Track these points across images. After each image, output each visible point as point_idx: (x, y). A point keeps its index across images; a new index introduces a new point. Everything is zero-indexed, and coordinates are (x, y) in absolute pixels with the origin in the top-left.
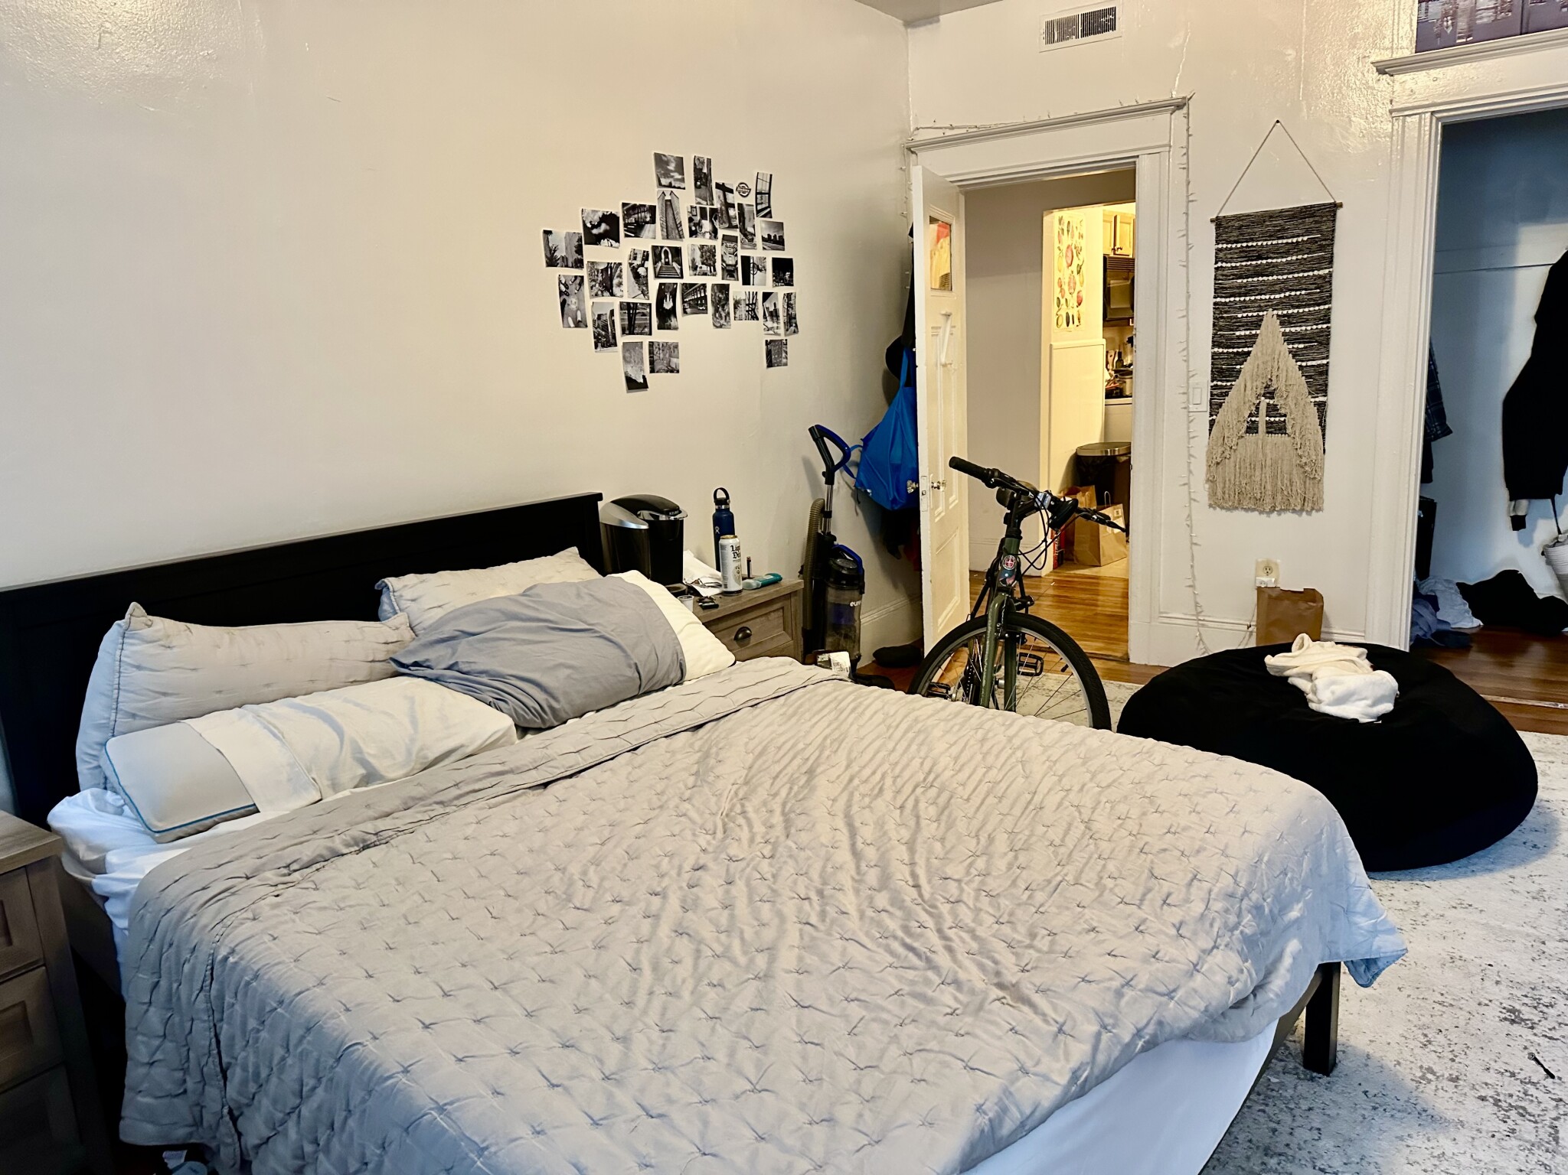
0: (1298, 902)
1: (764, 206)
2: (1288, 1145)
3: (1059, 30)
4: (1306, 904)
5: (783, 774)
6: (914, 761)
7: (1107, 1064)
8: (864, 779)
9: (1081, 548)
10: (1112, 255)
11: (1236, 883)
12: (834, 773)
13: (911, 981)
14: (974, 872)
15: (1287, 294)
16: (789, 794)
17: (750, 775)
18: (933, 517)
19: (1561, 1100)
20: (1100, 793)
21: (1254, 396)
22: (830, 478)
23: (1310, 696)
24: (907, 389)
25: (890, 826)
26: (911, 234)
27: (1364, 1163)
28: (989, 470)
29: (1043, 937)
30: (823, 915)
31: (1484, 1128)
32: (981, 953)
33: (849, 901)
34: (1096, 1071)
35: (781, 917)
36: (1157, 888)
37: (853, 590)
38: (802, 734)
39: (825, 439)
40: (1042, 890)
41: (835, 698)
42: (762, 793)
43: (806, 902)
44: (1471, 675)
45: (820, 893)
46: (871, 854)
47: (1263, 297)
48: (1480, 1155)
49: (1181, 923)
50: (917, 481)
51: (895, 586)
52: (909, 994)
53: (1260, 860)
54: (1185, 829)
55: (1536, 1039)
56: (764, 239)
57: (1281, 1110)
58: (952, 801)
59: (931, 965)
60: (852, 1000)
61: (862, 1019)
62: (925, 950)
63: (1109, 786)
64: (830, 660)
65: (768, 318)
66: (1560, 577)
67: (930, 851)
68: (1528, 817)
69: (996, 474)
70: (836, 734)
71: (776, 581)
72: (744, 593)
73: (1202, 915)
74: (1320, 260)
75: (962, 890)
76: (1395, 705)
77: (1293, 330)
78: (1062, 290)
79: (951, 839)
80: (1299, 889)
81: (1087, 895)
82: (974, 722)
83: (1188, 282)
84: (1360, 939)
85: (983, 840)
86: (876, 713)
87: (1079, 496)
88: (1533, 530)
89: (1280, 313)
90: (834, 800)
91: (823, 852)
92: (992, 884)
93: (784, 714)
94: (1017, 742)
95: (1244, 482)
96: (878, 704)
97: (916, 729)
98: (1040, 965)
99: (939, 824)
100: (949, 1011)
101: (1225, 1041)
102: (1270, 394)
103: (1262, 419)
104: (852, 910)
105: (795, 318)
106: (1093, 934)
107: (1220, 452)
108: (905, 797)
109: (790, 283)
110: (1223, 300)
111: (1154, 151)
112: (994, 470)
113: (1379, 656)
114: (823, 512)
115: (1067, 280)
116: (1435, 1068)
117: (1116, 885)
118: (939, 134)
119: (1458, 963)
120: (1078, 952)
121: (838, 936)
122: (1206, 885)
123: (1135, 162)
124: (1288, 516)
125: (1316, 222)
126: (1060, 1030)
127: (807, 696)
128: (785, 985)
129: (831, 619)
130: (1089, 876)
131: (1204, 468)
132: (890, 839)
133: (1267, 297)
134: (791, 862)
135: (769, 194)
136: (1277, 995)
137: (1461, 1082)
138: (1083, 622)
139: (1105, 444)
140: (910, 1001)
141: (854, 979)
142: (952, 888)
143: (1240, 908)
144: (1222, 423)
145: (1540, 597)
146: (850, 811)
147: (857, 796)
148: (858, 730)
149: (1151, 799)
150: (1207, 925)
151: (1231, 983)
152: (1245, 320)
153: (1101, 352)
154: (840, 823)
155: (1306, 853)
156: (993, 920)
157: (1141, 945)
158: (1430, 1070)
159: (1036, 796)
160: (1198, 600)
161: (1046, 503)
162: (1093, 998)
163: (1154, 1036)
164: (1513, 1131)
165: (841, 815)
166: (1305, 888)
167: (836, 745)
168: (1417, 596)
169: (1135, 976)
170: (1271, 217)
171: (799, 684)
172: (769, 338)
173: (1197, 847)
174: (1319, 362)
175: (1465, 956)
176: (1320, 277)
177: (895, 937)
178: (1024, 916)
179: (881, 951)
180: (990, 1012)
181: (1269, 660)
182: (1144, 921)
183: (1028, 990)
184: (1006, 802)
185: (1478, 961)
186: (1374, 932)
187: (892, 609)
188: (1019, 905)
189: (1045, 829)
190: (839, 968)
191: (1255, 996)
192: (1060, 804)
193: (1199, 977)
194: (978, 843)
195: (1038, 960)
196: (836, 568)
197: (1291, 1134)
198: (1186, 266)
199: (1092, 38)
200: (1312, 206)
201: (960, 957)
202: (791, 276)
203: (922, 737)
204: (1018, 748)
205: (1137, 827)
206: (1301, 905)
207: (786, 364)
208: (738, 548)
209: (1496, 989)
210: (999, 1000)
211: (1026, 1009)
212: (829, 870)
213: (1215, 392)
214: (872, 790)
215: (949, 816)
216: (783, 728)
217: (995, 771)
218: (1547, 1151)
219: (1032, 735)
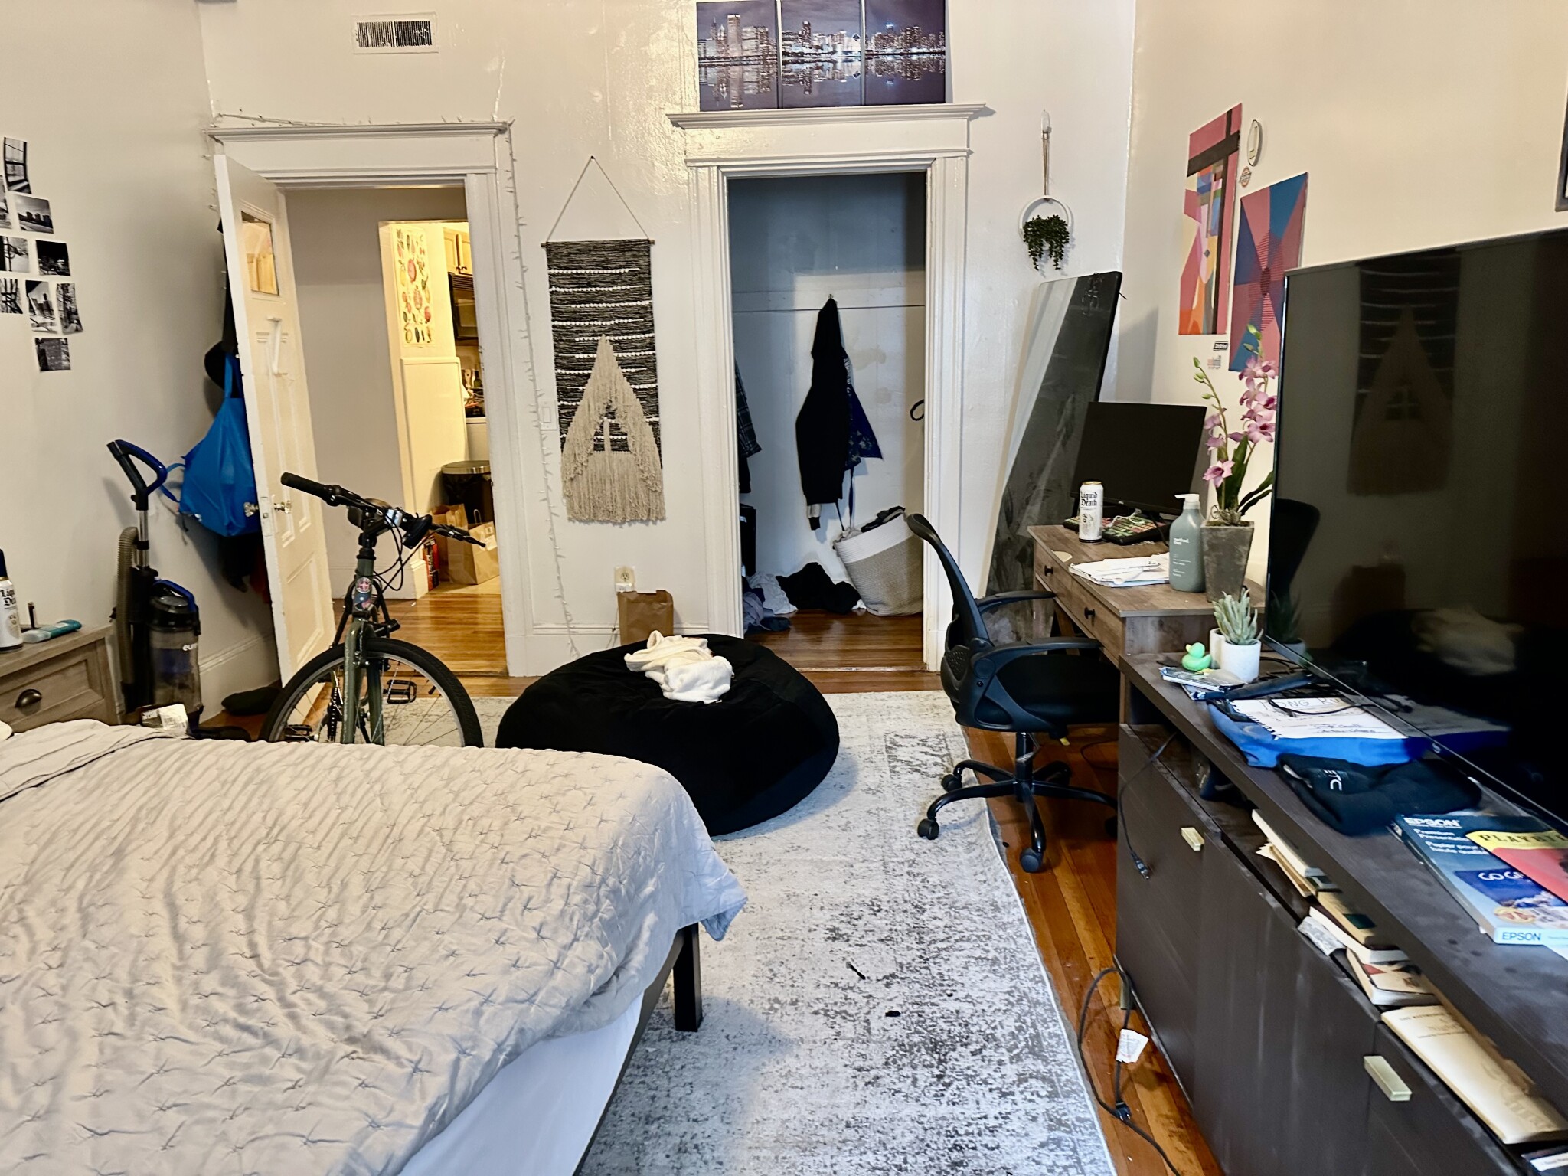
0: (652, 877)
1: (17, 178)
2: (665, 1108)
3: (373, 35)
4: (660, 877)
5: (80, 861)
6: (255, 817)
7: (467, 1089)
8: (191, 848)
9: (455, 568)
10: (457, 274)
11: (594, 873)
12: (149, 849)
13: (245, 1064)
14: (323, 924)
15: (617, 321)
16: (88, 884)
17: (33, 870)
18: (279, 542)
19: (870, 996)
20: (462, 812)
21: (598, 416)
22: (142, 502)
23: (664, 686)
24: (236, 400)
25: (224, 896)
26: (220, 228)
27: (729, 1102)
28: (329, 486)
29: (399, 976)
30: (131, 1019)
31: (818, 1038)
32: (329, 1011)
33: (168, 995)
34: (456, 1101)
35: (73, 1035)
36: (517, 896)
37: (184, 631)
38: (108, 808)
39: (131, 456)
40: (399, 926)
41: (155, 760)
42: (50, 890)
43: (109, 1009)
44: (791, 653)
45: (129, 994)
46: (198, 933)
47: (596, 323)
48: (817, 1063)
49: (541, 926)
50: (256, 503)
51: (244, 623)
52: (242, 1080)
53: (615, 845)
54: (545, 831)
55: (850, 949)
56: (21, 217)
57: (659, 1076)
58: (300, 852)
59: (270, 1040)
60: (169, 1108)
61: (180, 1126)
62: (262, 1025)
63: (471, 803)
64: (159, 717)
65: (37, 312)
66: (846, 566)
67: (272, 914)
68: (836, 764)
69: (338, 490)
70: (155, 801)
71: (73, 629)
72: (25, 648)
73: (562, 913)
74: (641, 291)
75: (309, 948)
76: (732, 685)
77: (625, 355)
78: (408, 305)
79: (298, 893)
80: (652, 865)
81: (445, 920)
82: (328, 761)
83: (526, 303)
84: (710, 898)
85: (335, 889)
86: (207, 769)
87: (449, 515)
88: (826, 529)
89: (612, 338)
90: (151, 880)
91: (134, 944)
92: (346, 933)
93: (83, 788)
94: (375, 775)
95: (596, 496)
96: (211, 758)
97: (257, 780)
98: (395, 1006)
99: (284, 881)
100: (290, 1084)
101: (593, 1028)
102: (611, 414)
103: (607, 437)
104: (172, 1005)
105: (76, 314)
106: (452, 959)
107: (573, 468)
108: (243, 859)
109: (65, 271)
110: (561, 323)
111: (483, 171)
112: (335, 487)
113: (718, 645)
114: (137, 543)
115: (412, 295)
116: (780, 998)
117: (476, 903)
118: (247, 124)
119: (793, 899)
120: (436, 981)
121: (151, 1038)
122: (565, 881)
123: (463, 181)
124: (638, 526)
125: (635, 256)
126: (416, 1069)
127: (115, 764)
128: (75, 1114)
129: (159, 668)
130: (451, 899)
131: (561, 484)
132: (222, 910)
133: (600, 323)
134: (87, 966)
135: (24, 164)
136: (638, 970)
137: (800, 1004)
138: (462, 641)
139: (471, 462)
140: (243, 1088)
141: (170, 1084)
142: (299, 948)
143: (598, 895)
144: (572, 441)
145: (835, 583)
146: (170, 889)
147: (181, 869)
148: (184, 793)
149: (513, 807)
150: (567, 919)
151: (591, 971)
152: (582, 344)
153: (456, 370)
154: (159, 906)
155: (656, 830)
156: (345, 971)
157: (502, 956)
158: (777, 1001)
159: (395, 829)
160: (568, 609)
161: (396, 521)
162: (451, 1025)
163: (516, 1046)
164: (839, 1033)
165: (160, 896)
166: (657, 862)
167: (154, 814)
168: (746, 588)
169: (495, 990)
170: (595, 247)
171: (105, 749)
172: (40, 336)
173: (556, 846)
174: (649, 386)
175: (798, 892)
176: (643, 307)
177: (226, 1021)
178: (380, 959)
179: (209, 1040)
180: (336, 1072)
181: (628, 658)
182: (505, 932)
183: (381, 1037)
184: (362, 841)
185: (807, 894)
186: (720, 889)
187: (242, 649)
188: (374, 948)
189: (404, 861)
190: (152, 1075)
191: (618, 977)
192: (421, 832)
193: (559, 974)
194: (330, 892)
195: (393, 1001)
196: (161, 607)
197: (668, 1096)
198: (523, 288)
199: (408, 48)
200: (629, 241)
201: (304, 1021)
202: (66, 264)
203: (264, 788)
204: (376, 782)
205: (499, 838)
206: (655, 879)
207: (68, 368)
208: (11, 593)
209: (821, 914)
210: (347, 1056)
211: (378, 1058)
212: (141, 963)
213: (563, 411)
214: (202, 858)
215: (296, 869)
216: (80, 807)
217: (351, 810)
218: (863, 1042)
219: (393, 764)
